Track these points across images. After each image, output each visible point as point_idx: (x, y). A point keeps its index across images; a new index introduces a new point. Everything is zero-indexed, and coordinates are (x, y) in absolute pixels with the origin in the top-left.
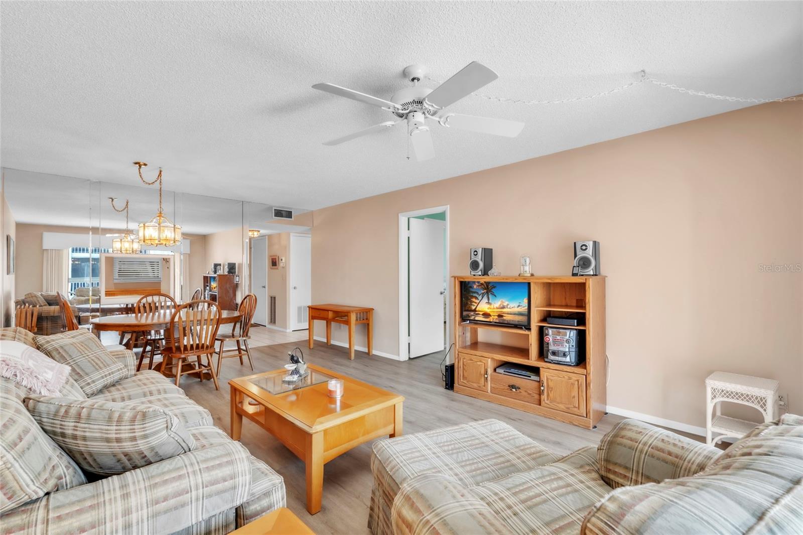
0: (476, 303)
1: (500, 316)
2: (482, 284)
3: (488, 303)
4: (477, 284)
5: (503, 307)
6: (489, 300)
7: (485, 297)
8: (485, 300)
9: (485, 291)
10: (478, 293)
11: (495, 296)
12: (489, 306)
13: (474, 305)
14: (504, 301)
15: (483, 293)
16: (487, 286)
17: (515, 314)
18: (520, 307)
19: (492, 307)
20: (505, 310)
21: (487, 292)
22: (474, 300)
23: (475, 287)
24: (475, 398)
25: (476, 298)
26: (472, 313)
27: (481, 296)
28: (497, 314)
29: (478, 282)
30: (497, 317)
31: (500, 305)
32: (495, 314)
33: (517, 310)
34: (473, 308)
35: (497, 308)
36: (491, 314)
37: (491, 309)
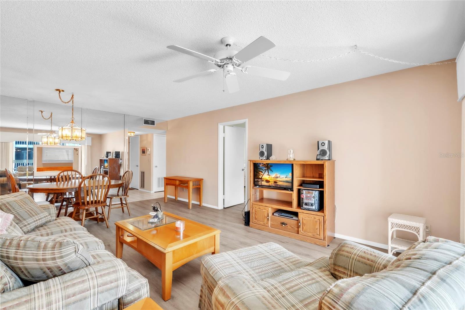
0: (262, 175)
1: (275, 182)
2: (265, 164)
3: (268, 175)
4: (262, 164)
5: (277, 178)
6: (268, 173)
7: (267, 172)
8: (267, 173)
9: (267, 168)
10: (262, 169)
11: (272, 171)
12: (269, 176)
13: (261, 176)
14: (277, 174)
15: (265, 170)
16: (268, 166)
17: (284, 182)
18: (287, 178)
19: (271, 177)
20: (278, 179)
21: (267, 169)
22: (260, 173)
23: (261, 166)
24: (261, 230)
25: (262, 172)
26: (260, 180)
27: (264, 171)
28: (274, 181)
29: (263, 163)
30: (273, 183)
31: (275, 176)
32: (272, 181)
33: (285, 179)
34: (260, 177)
35: (273, 178)
36: (270, 181)
37: (270, 178)
